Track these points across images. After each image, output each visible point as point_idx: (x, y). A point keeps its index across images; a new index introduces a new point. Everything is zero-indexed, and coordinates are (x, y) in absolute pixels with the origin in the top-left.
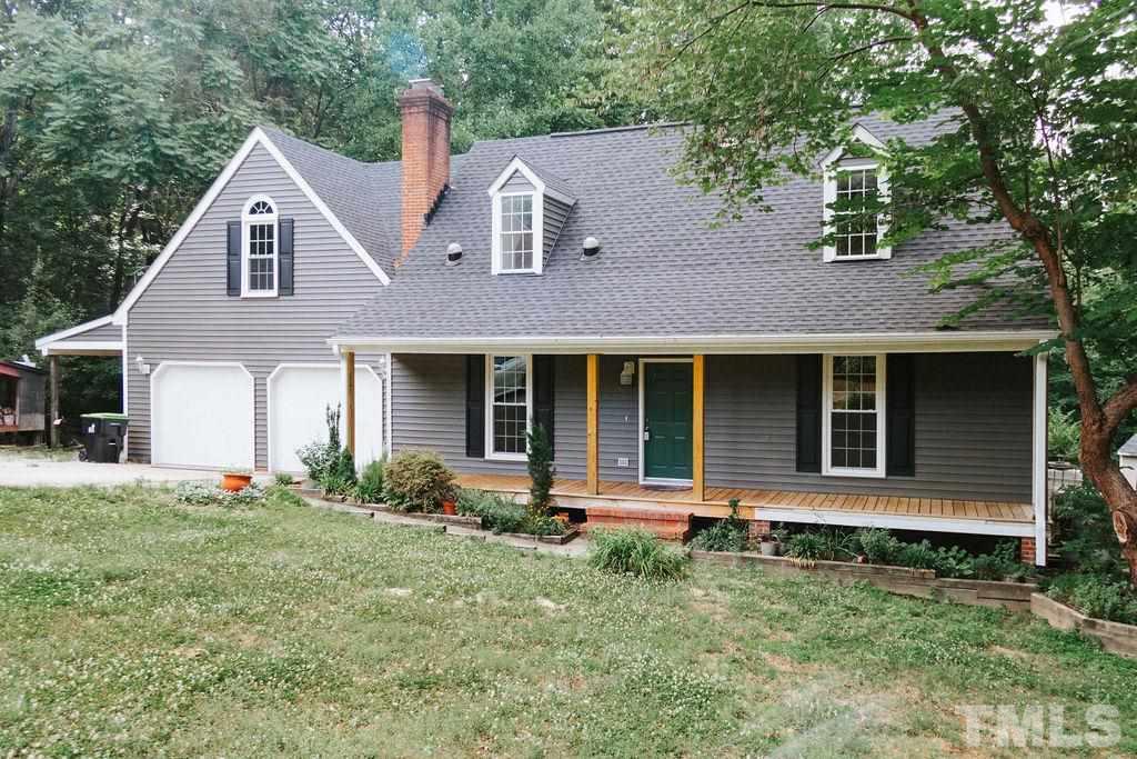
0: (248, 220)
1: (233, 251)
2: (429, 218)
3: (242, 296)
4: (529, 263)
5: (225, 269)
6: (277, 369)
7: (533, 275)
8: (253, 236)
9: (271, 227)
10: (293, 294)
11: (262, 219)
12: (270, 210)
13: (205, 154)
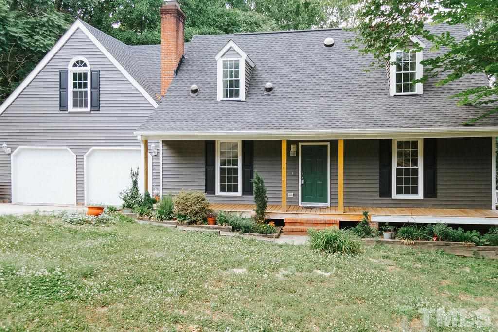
0: (72, 70)
1: (63, 87)
2: (177, 72)
3: (69, 111)
4: (237, 94)
5: (58, 96)
6: (90, 151)
7: (240, 101)
8: (75, 78)
9: (86, 75)
10: (99, 110)
11: (80, 70)
12: (85, 65)
13: (34, 37)
